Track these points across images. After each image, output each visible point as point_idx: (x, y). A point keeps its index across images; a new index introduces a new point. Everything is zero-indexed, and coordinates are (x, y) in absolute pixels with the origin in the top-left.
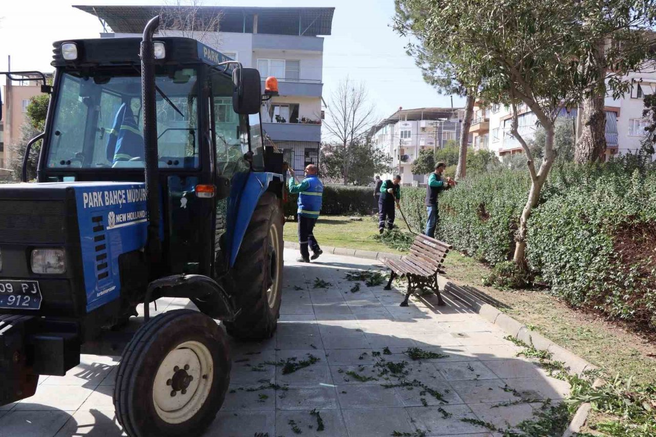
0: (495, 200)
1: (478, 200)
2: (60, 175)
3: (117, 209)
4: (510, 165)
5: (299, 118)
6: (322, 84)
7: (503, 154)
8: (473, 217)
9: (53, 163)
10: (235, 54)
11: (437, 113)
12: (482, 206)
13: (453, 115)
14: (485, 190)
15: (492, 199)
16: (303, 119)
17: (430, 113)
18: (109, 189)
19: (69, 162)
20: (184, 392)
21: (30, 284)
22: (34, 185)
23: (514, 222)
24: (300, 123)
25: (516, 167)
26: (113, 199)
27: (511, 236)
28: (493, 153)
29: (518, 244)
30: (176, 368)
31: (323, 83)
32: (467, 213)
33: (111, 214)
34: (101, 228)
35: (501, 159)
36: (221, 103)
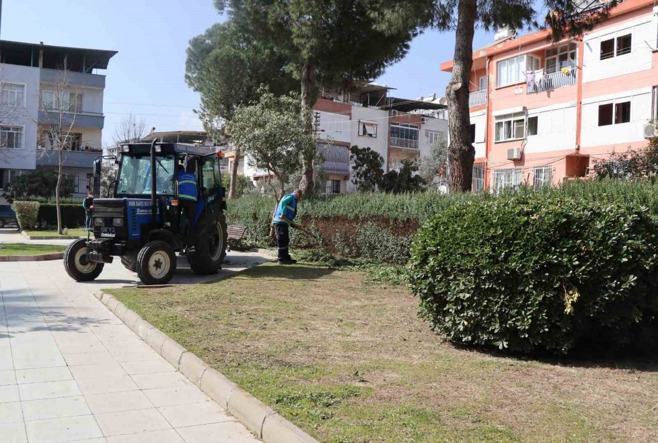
0: (261, 211)
1: (253, 211)
2: (121, 196)
3: (140, 208)
4: (263, 189)
5: (83, 146)
6: (104, 117)
7: (256, 179)
8: (250, 219)
9: (119, 192)
10: (24, 86)
11: (192, 136)
12: (255, 214)
13: (208, 139)
14: (256, 206)
15: (259, 210)
16: (87, 148)
17: (185, 135)
18: (137, 201)
19: (125, 192)
20: (160, 268)
21: (112, 230)
22: (113, 199)
23: (270, 220)
24: (83, 150)
25: (268, 191)
26: (139, 204)
27: (269, 225)
28: (249, 178)
29: (271, 229)
30: (155, 261)
31: (104, 115)
32: (247, 218)
33: (138, 209)
34: (135, 213)
35: (255, 183)
36: (10, 130)
